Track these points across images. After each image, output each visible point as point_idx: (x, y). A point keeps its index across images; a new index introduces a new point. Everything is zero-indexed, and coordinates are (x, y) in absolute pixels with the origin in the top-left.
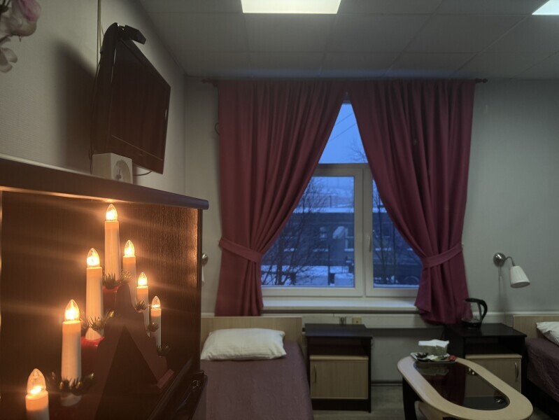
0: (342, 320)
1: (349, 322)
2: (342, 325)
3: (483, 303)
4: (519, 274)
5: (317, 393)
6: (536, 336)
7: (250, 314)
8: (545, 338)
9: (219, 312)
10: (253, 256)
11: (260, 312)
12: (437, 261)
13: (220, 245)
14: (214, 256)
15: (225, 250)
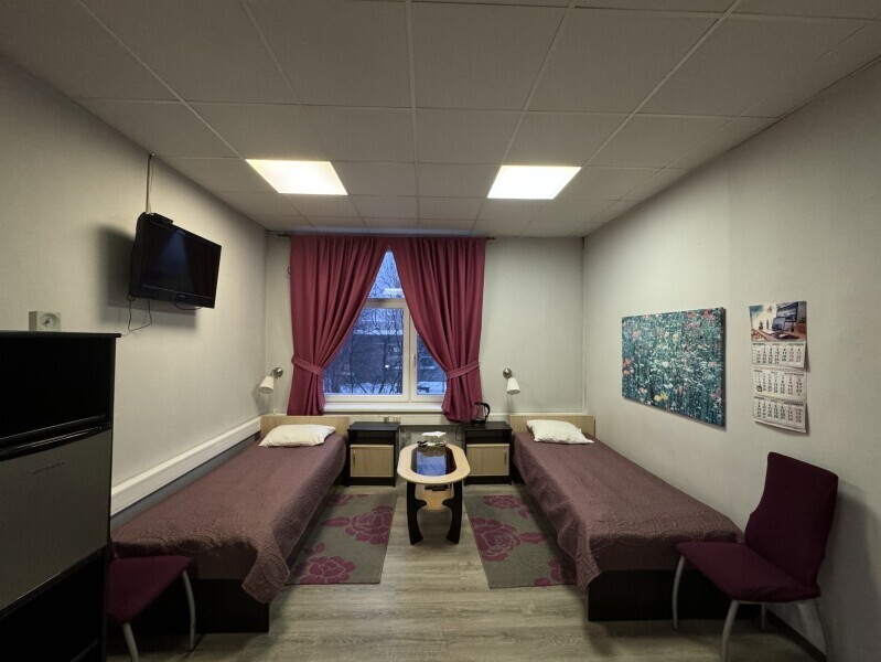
0: (386, 419)
1: (391, 420)
2: (386, 422)
3: (487, 406)
4: (513, 384)
5: (355, 472)
6: (526, 430)
7: (311, 414)
8: (530, 431)
9: (290, 413)
10: (316, 370)
11: (321, 413)
12: (456, 374)
13: (293, 361)
14: (288, 370)
15: (295, 365)
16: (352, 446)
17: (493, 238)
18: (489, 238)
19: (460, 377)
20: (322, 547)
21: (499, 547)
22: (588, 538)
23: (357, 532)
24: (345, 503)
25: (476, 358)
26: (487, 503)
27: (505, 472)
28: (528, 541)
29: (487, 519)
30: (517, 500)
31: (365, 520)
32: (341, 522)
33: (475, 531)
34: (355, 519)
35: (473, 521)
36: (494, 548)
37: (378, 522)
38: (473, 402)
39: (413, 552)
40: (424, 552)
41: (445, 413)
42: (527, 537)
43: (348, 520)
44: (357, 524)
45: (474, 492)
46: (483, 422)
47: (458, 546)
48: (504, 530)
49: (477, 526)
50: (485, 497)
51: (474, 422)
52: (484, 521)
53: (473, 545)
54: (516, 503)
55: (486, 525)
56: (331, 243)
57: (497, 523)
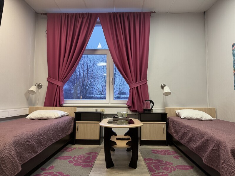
0: (97, 110)
1: (99, 111)
3: (152, 102)
4: (166, 89)
5: (78, 137)
6: (175, 115)
7: (56, 106)
8: (178, 115)
9: (45, 105)
10: (59, 84)
11: (61, 105)
12: (135, 85)
13: (47, 80)
14: (45, 84)
15: (49, 82)
16: (76, 122)
17: (154, 12)
18: (152, 12)
19: (137, 87)
20: (52, 167)
21: (163, 171)
22: (229, 149)
23: (75, 162)
24: (71, 151)
25: (145, 77)
26: (154, 152)
27: (164, 138)
28: (181, 169)
29: (154, 159)
30: (172, 152)
31: (81, 158)
32: (66, 158)
33: (147, 164)
34: (74, 157)
35: (145, 160)
36: (159, 171)
37: (88, 158)
38: (144, 100)
39: (107, 172)
40: (115, 172)
41: (129, 107)
42: (180, 167)
43: (71, 157)
44: (75, 159)
45: (146, 148)
46: (150, 110)
47: (135, 170)
48: (165, 164)
49: (148, 162)
50: (152, 150)
51: (145, 110)
52: (152, 160)
53: (146, 169)
54: (171, 153)
55: (153, 161)
56: (68, 17)
57: (160, 161)
